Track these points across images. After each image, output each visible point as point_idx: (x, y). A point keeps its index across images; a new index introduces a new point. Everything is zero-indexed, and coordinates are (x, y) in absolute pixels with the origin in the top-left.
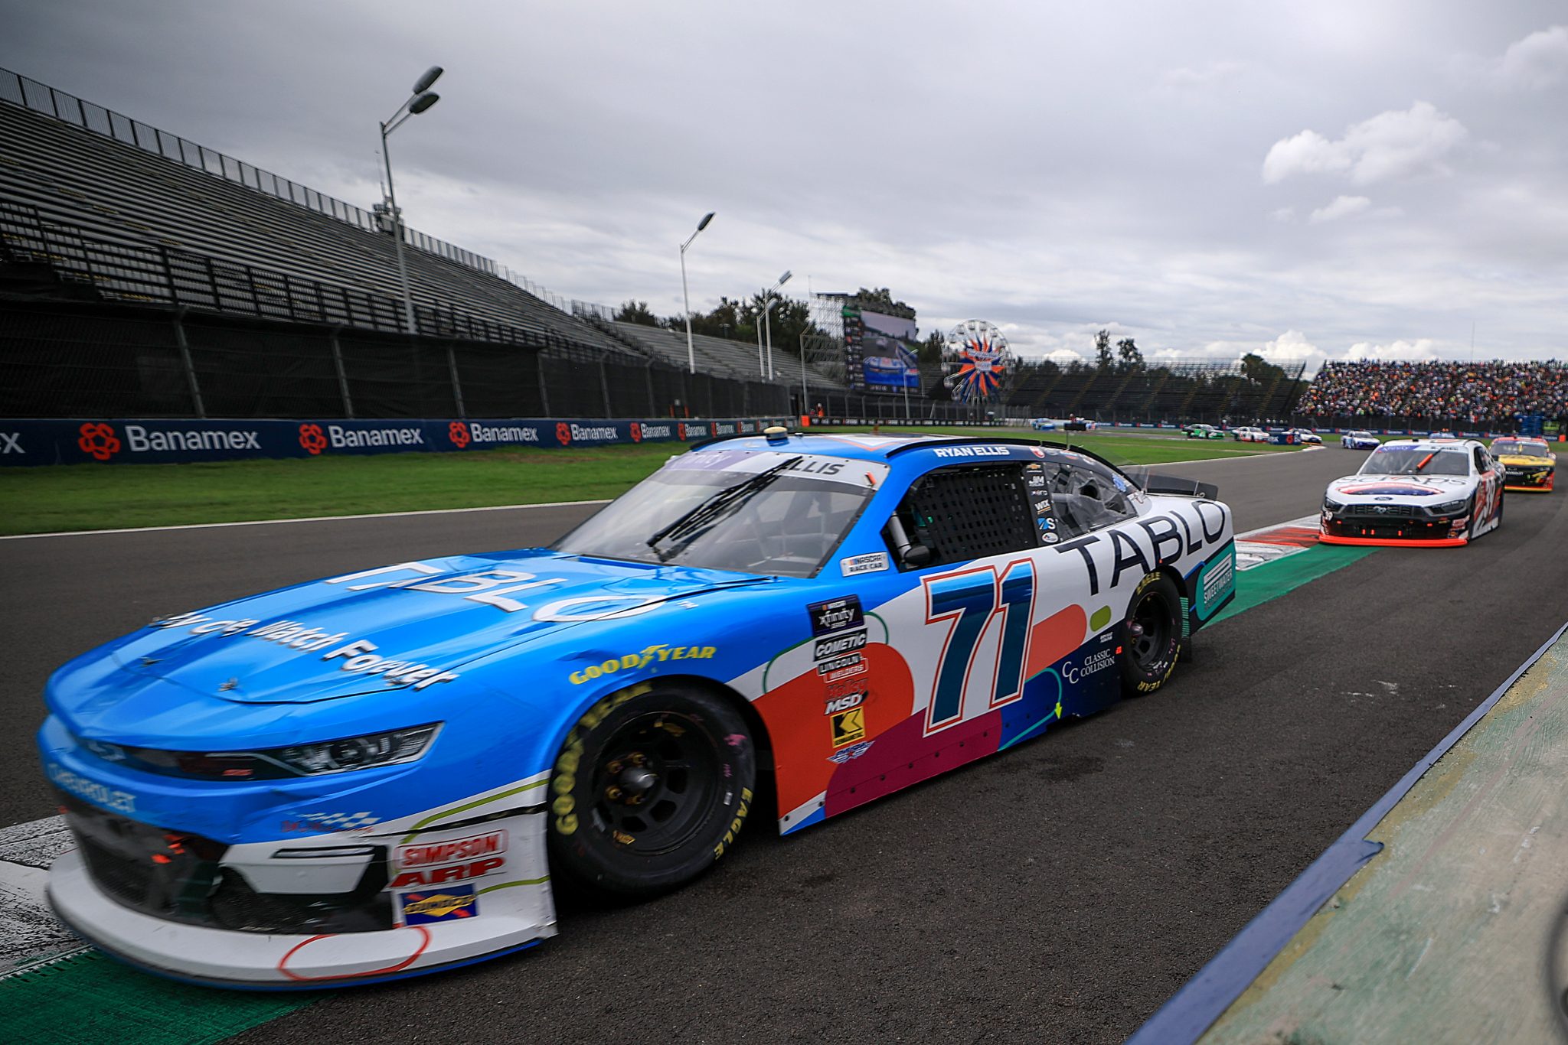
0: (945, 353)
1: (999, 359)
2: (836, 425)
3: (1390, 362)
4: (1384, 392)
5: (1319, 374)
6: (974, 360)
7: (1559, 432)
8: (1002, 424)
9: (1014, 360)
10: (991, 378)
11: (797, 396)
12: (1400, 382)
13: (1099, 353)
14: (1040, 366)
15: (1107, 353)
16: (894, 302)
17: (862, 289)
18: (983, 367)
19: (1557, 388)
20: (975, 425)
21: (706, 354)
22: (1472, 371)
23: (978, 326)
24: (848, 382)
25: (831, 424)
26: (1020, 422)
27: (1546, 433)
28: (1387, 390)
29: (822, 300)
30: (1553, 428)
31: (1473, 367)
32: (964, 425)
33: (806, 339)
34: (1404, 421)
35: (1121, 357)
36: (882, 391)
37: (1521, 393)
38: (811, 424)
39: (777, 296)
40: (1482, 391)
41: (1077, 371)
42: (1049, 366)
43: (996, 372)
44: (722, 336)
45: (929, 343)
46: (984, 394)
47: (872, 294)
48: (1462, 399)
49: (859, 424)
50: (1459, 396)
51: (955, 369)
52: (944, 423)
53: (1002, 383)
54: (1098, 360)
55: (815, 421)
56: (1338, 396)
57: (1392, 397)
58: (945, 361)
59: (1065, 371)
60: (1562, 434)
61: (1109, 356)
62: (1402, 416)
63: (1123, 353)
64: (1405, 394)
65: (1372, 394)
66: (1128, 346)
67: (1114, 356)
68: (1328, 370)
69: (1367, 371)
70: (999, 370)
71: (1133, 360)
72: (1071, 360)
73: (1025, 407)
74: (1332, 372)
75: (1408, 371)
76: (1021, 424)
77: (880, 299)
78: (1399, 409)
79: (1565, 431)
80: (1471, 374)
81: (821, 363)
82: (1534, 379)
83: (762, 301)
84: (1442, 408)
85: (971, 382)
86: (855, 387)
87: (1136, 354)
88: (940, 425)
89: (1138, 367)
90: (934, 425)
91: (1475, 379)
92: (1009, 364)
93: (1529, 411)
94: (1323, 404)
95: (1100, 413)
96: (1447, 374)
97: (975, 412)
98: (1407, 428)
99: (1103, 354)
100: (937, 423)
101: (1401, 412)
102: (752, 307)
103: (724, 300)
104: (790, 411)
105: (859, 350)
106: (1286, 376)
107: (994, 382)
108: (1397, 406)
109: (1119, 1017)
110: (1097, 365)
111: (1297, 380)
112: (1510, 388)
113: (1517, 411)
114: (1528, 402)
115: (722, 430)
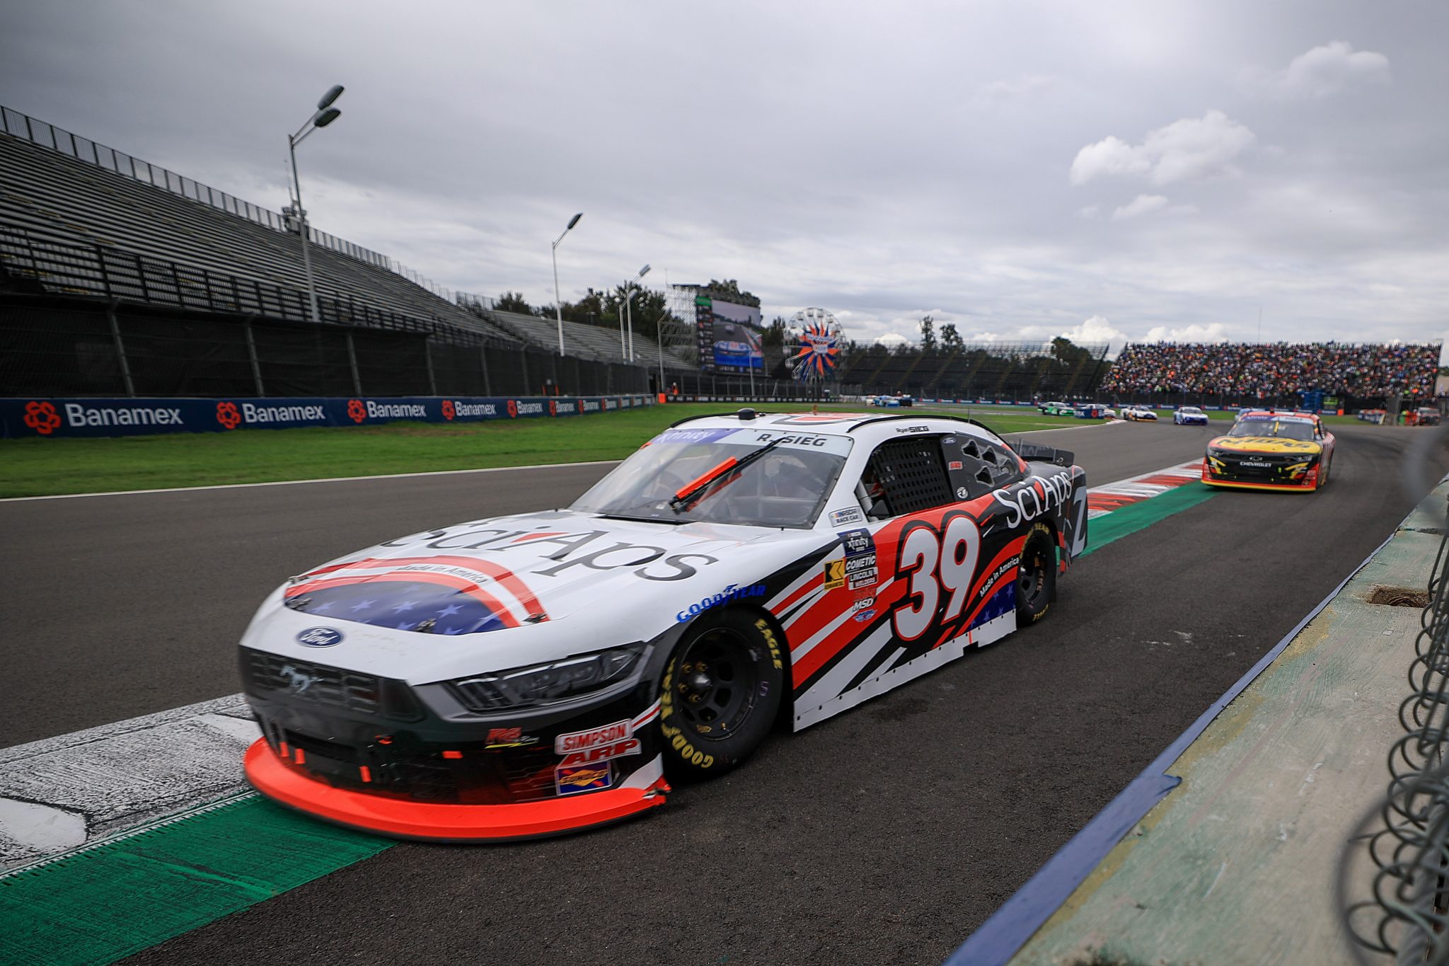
0: (786, 337)
1: (834, 343)
2: (690, 402)
3: (1185, 344)
4: (1179, 371)
5: (1121, 355)
6: (812, 343)
7: (1338, 407)
8: (837, 400)
9: (848, 344)
10: (827, 359)
11: (654, 376)
12: (1194, 362)
13: (924, 336)
14: (871, 349)
15: (931, 336)
16: (741, 292)
17: (713, 281)
18: (821, 349)
19: (1336, 367)
20: (813, 402)
21: (575, 339)
22: (1259, 352)
23: (815, 313)
24: (700, 363)
25: (685, 401)
26: (853, 398)
27: (1326, 408)
28: (1182, 369)
29: (678, 291)
30: (1332, 403)
31: (1260, 348)
32: (803, 402)
33: (662, 325)
34: (1198, 397)
35: (944, 340)
36: (730, 371)
37: (1304, 371)
38: (667, 401)
39: (638, 287)
40: (1267, 370)
41: (904, 353)
42: (879, 349)
43: (832, 354)
44: (589, 323)
45: (772, 328)
46: (821, 373)
47: (721, 286)
48: (1250, 377)
49: (710, 401)
50: (1247, 374)
51: (795, 352)
52: (785, 400)
53: (837, 364)
54: (923, 343)
55: (671, 398)
56: (1138, 375)
57: (1186, 375)
58: (787, 344)
59: (893, 353)
60: (1340, 408)
61: (932, 339)
62: (1195, 392)
63: (945, 337)
64: (1199, 373)
65: (1168, 373)
66: (949, 331)
67: (937, 339)
68: (1129, 351)
69: (1164, 352)
70: (835, 352)
71: (954, 343)
72: (899, 344)
73: (857, 386)
74: (1135, 354)
75: (1201, 352)
76: (854, 401)
77: (728, 290)
78: (1193, 386)
79: (1343, 406)
80: (1258, 355)
81: (675, 346)
82: (1315, 359)
83: (624, 292)
84: (1232, 386)
85: (809, 363)
86: (706, 368)
87: (957, 338)
88: (781, 401)
89: (959, 349)
90: (776, 401)
91: (1262, 359)
92: (844, 347)
93: (1310, 388)
94: (1124, 382)
95: (925, 391)
96: (1237, 355)
97: (813, 390)
98: (1200, 403)
99: (928, 338)
100: (779, 399)
101: (1195, 389)
102: (615, 297)
103: (591, 291)
104: (649, 390)
105: (710, 335)
106: (1091, 356)
107: (830, 363)
108: (1192, 384)
109: (942, 932)
110: (922, 347)
111: (1101, 361)
112: (1294, 367)
113: (1300, 387)
114: (1309, 380)
115: (588, 406)
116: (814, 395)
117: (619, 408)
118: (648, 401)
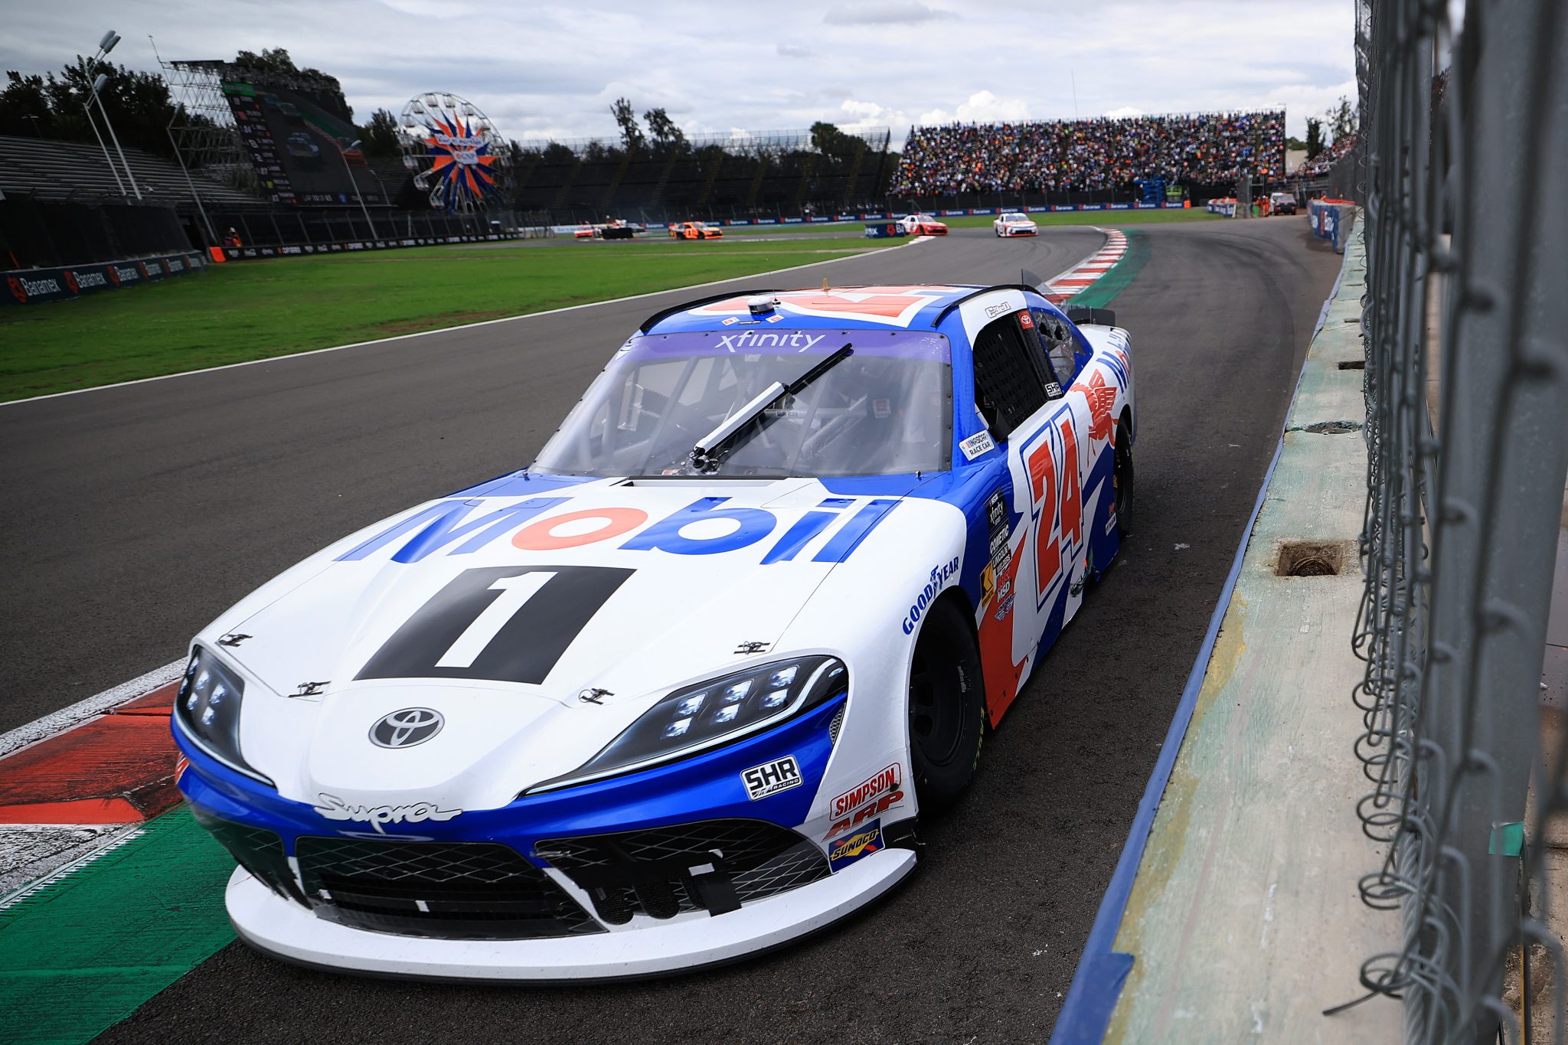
0: (403, 142)
1: (486, 146)
2: (269, 256)
3: (988, 125)
4: (987, 163)
5: (909, 144)
6: (450, 149)
7: (1183, 198)
8: (515, 236)
9: (508, 146)
10: (481, 173)
11: (191, 218)
12: (1004, 150)
13: (623, 129)
14: (546, 153)
15: (634, 130)
16: (300, 69)
17: (240, 52)
18: (467, 158)
19: (1173, 145)
20: (478, 241)
21: (15, 164)
22: (1080, 130)
23: (440, 100)
24: (267, 193)
25: (260, 256)
26: (540, 231)
27: (1170, 199)
28: (990, 159)
29: (184, 74)
30: (1176, 193)
31: (1080, 126)
32: (462, 242)
33: (176, 134)
34: (1016, 196)
35: (654, 135)
36: (326, 202)
37: (1137, 154)
38: (229, 258)
39: (105, 68)
40: (1095, 155)
41: (600, 156)
42: (558, 153)
43: (487, 165)
44: (34, 135)
45: (374, 128)
46: (478, 196)
47: (260, 59)
48: (1075, 166)
49: (304, 253)
50: (1071, 162)
51: (425, 164)
52: (431, 241)
53: (499, 179)
54: (624, 140)
55: (234, 253)
56: (936, 171)
57: (997, 167)
58: (407, 153)
59: (584, 156)
60: (1186, 199)
61: (637, 133)
62: (1013, 189)
63: (655, 130)
64: (1012, 164)
65: (974, 166)
66: (658, 118)
67: (643, 132)
68: (917, 138)
69: (965, 139)
70: (490, 161)
71: (671, 138)
72: (587, 143)
73: (541, 212)
74: (920, 140)
75: (1010, 135)
76: (542, 235)
77: (277, 67)
78: (1009, 182)
79: (1188, 195)
80: (1079, 135)
81: (214, 166)
82: (1148, 137)
83: (83, 77)
84: (1056, 177)
85: (454, 181)
86: (281, 198)
87: (673, 130)
88: (426, 244)
89: (681, 147)
90: (418, 245)
91: (1086, 139)
92: (503, 153)
93: (1148, 175)
94: (921, 182)
95: (645, 212)
96: (1055, 136)
97: (472, 222)
98: (1022, 205)
99: (629, 132)
100: (421, 241)
101: (1011, 186)
102: (69, 87)
103: (14, 76)
104: (189, 244)
105: (270, 145)
106: (870, 149)
107: (489, 179)
108: (1006, 179)
110: (625, 147)
111: (884, 153)
112: (1125, 149)
113: (1136, 175)
114: (1146, 164)
115: (84, 281)
116: (476, 230)
117: (143, 279)
118: (194, 263)
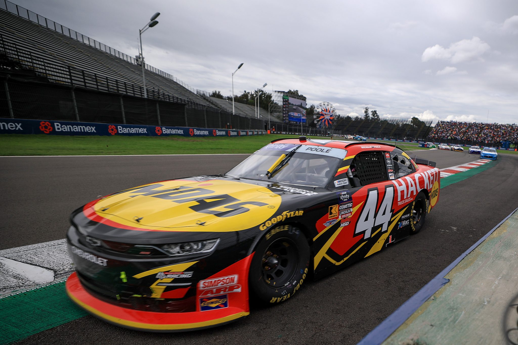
0: (315, 112)
1: (332, 115)
2: (279, 134)
3: (460, 122)
4: (457, 132)
5: (437, 125)
6: (324, 115)
7: (515, 148)
9: (337, 115)
11: (266, 124)
12: (463, 129)
14: (346, 118)
15: (368, 114)
16: (299, 95)
17: (290, 90)
18: (327, 117)
19: (515, 133)
20: (323, 136)
21: (238, 109)
23: (326, 104)
24: (283, 120)
26: (338, 136)
27: (510, 148)
28: (459, 131)
29: (277, 93)
30: (513, 146)
31: (488, 125)
32: (320, 136)
33: (270, 105)
34: (464, 141)
35: (372, 116)
36: (294, 123)
37: (503, 134)
38: (271, 133)
39: (262, 91)
40: (490, 133)
41: (357, 120)
42: (349, 118)
43: (331, 119)
44: (244, 103)
45: (310, 108)
46: (327, 126)
47: (292, 92)
48: (483, 135)
49: (286, 134)
50: (482, 134)
51: (318, 117)
52: (313, 135)
53: (333, 123)
54: (364, 117)
55: (272, 132)
56: (443, 132)
57: (460, 133)
58: (315, 115)
59: (354, 120)
60: (516, 148)
61: (368, 115)
64: (465, 133)
65: (453, 132)
66: (374, 113)
67: (370, 115)
68: (439, 124)
69: (452, 125)
71: (376, 117)
72: (356, 116)
73: (340, 131)
74: (441, 124)
75: (466, 125)
77: (295, 94)
78: (462, 138)
79: (517, 147)
80: (487, 127)
81: (275, 113)
82: (507, 130)
83: (257, 92)
84: (477, 138)
85: (323, 122)
86: (285, 122)
87: (377, 115)
88: (312, 135)
89: (378, 120)
90: (310, 135)
91: (488, 129)
92: (336, 117)
93: (505, 140)
94: (437, 135)
95: (364, 134)
96: (479, 127)
97: (324, 132)
99: (366, 115)
100: (311, 134)
101: (463, 138)
102: (254, 94)
103: (245, 91)
104: (264, 129)
105: (287, 110)
106: (426, 125)
107: (330, 122)
108: (462, 137)
109: (359, 331)
110: (364, 118)
111: (429, 126)
112: (499, 132)
113: (501, 140)
114: (505, 137)
115: (242, 133)
116: (324, 134)
117: (253, 135)
118: (264, 133)
